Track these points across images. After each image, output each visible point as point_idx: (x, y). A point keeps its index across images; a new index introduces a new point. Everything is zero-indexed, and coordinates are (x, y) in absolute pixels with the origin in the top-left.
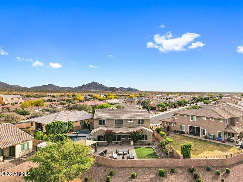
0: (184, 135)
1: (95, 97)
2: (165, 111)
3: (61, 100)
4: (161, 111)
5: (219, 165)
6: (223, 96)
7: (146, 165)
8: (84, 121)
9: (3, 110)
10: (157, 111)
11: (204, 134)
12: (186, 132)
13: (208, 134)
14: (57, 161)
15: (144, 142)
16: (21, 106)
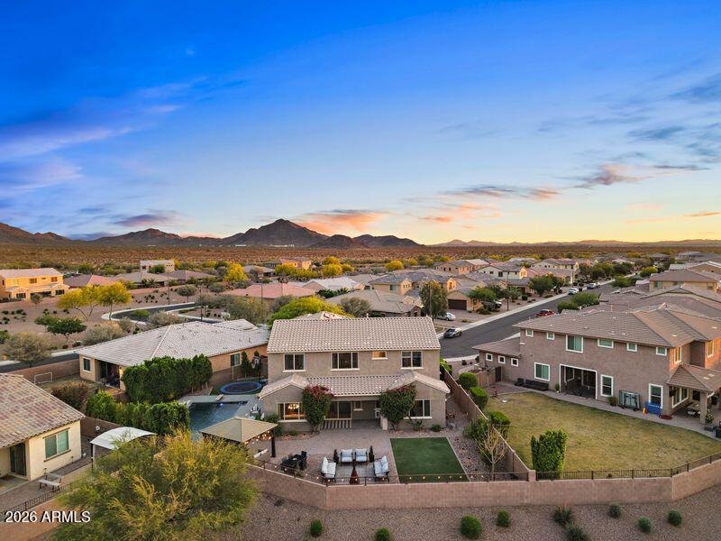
0: (547, 393)
1: (282, 270)
2: (494, 311)
3: (181, 282)
4: (481, 312)
5: (648, 499)
6: (673, 262)
7: (424, 500)
8: (244, 354)
9: (6, 316)
10: (470, 312)
11: (607, 390)
12: (552, 386)
13: (620, 392)
14: (142, 505)
15: (422, 420)
16: (60, 304)
